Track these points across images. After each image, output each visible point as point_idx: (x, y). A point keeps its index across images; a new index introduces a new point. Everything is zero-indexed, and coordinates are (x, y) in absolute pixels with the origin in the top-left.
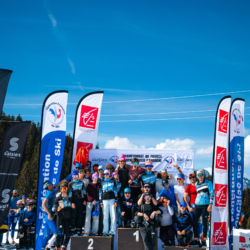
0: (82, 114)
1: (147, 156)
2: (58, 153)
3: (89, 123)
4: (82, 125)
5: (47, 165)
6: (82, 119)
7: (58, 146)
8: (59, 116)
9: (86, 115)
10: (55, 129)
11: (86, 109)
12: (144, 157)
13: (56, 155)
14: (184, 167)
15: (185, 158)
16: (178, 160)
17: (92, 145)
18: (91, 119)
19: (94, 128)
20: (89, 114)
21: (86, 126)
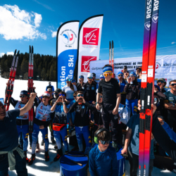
1: (134, 64)
2: (71, 64)
3: (91, 41)
5: (63, 73)
6: (84, 39)
7: (71, 60)
8: (71, 39)
9: (88, 35)
11: (87, 30)
12: (132, 65)
13: (70, 66)
14: (171, 71)
15: (172, 62)
16: (164, 65)
17: (96, 57)
18: (93, 38)
19: (97, 44)
20: (90, 34)
21: (88, 44)
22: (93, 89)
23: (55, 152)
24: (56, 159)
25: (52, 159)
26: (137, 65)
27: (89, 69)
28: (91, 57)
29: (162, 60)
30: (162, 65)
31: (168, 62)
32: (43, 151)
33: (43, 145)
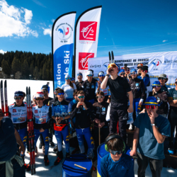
0: (81, 29)
1: (135, 60)
2: (67, 61)
3: (88, 36)
4: (81, 38)
5: (59, 71)
6: (81, 34)
7: (67, 56)
8: (67, 33)
9: (85, 30)
10: (64, 44)
11: (84, 25)
12: (132, 62)
13: (66, 63)
14: (171, 68)
15: (173, 59)
16: (165, 62)
17: (93, 54)
18: (91, 32)
19: (94, 40)
20: (87, 28)
21: (85, 39)
22: (93, 87)
23: (55, 155)
24: (56, 163)
25: (52, 162)
26: (137, 62)
27: (86, 66)
28: (88, 54)
29: (163, 57)
30: (163, 62)
31: (169, 59)
32: (41, 155)
33: (41, 148)
